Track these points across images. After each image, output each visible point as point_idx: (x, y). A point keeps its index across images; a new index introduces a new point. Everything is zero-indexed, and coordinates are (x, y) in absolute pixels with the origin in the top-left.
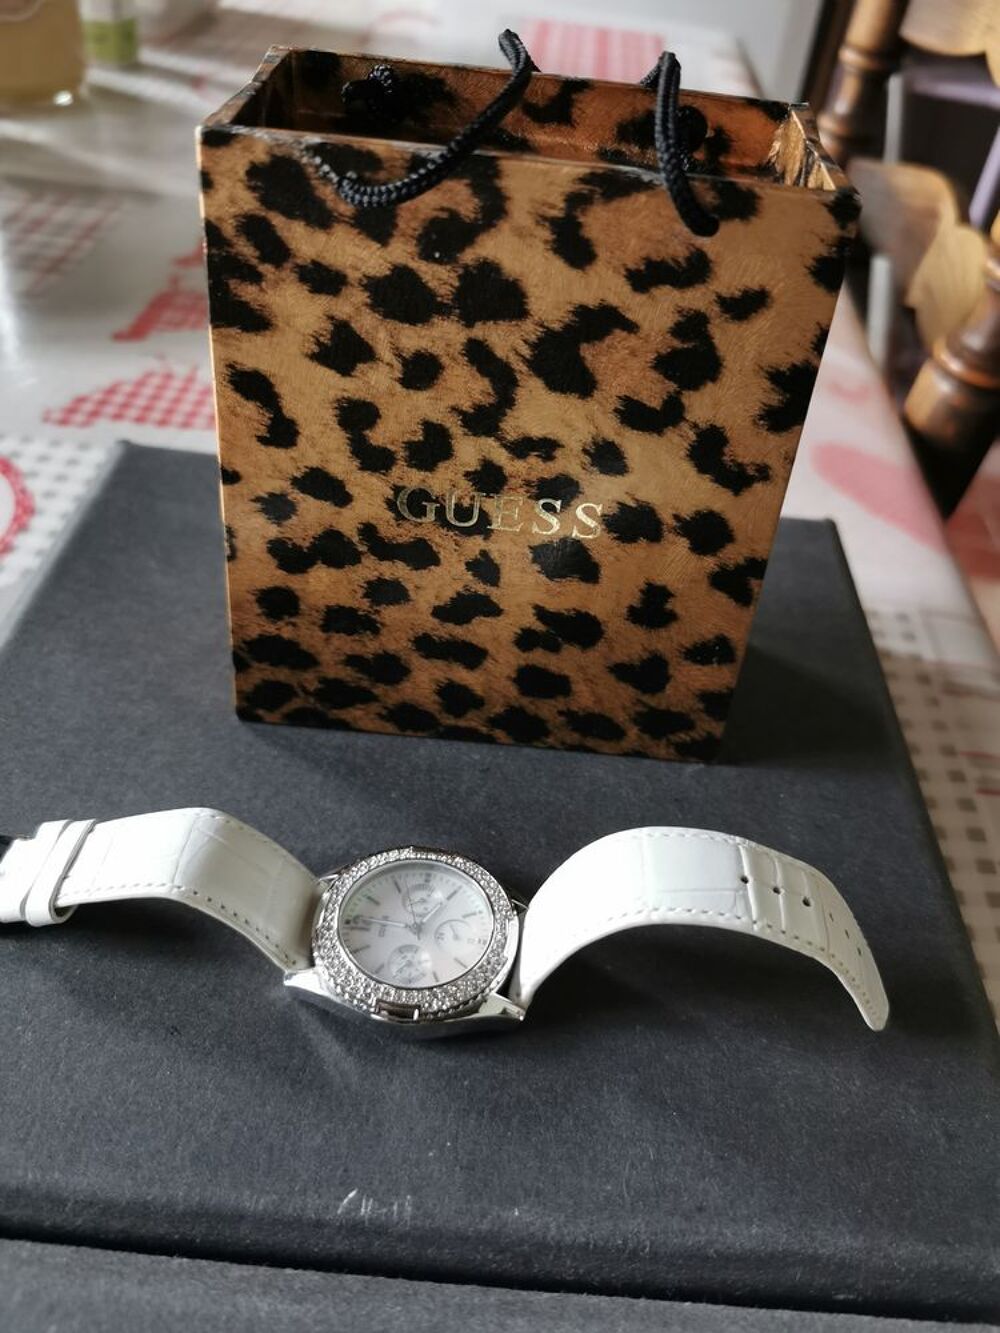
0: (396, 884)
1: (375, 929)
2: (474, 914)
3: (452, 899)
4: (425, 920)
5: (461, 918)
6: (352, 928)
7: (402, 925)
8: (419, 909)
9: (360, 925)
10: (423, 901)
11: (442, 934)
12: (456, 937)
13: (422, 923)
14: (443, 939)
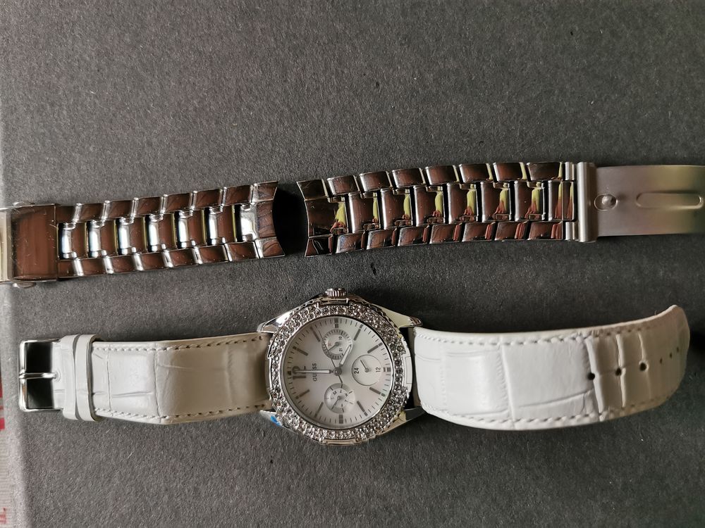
0: (316, 336)
1: (310, 377)
2: (376, 347)
3: (358, 339)
4: (343, 362)
5: (367, 354)
6: (294, 378)
7: (328, 372)
8: (336, 352)
9: (299, 374)
10: (338, 344)
11: (357, 370)
12: (367, 370)
14: (358, 373)
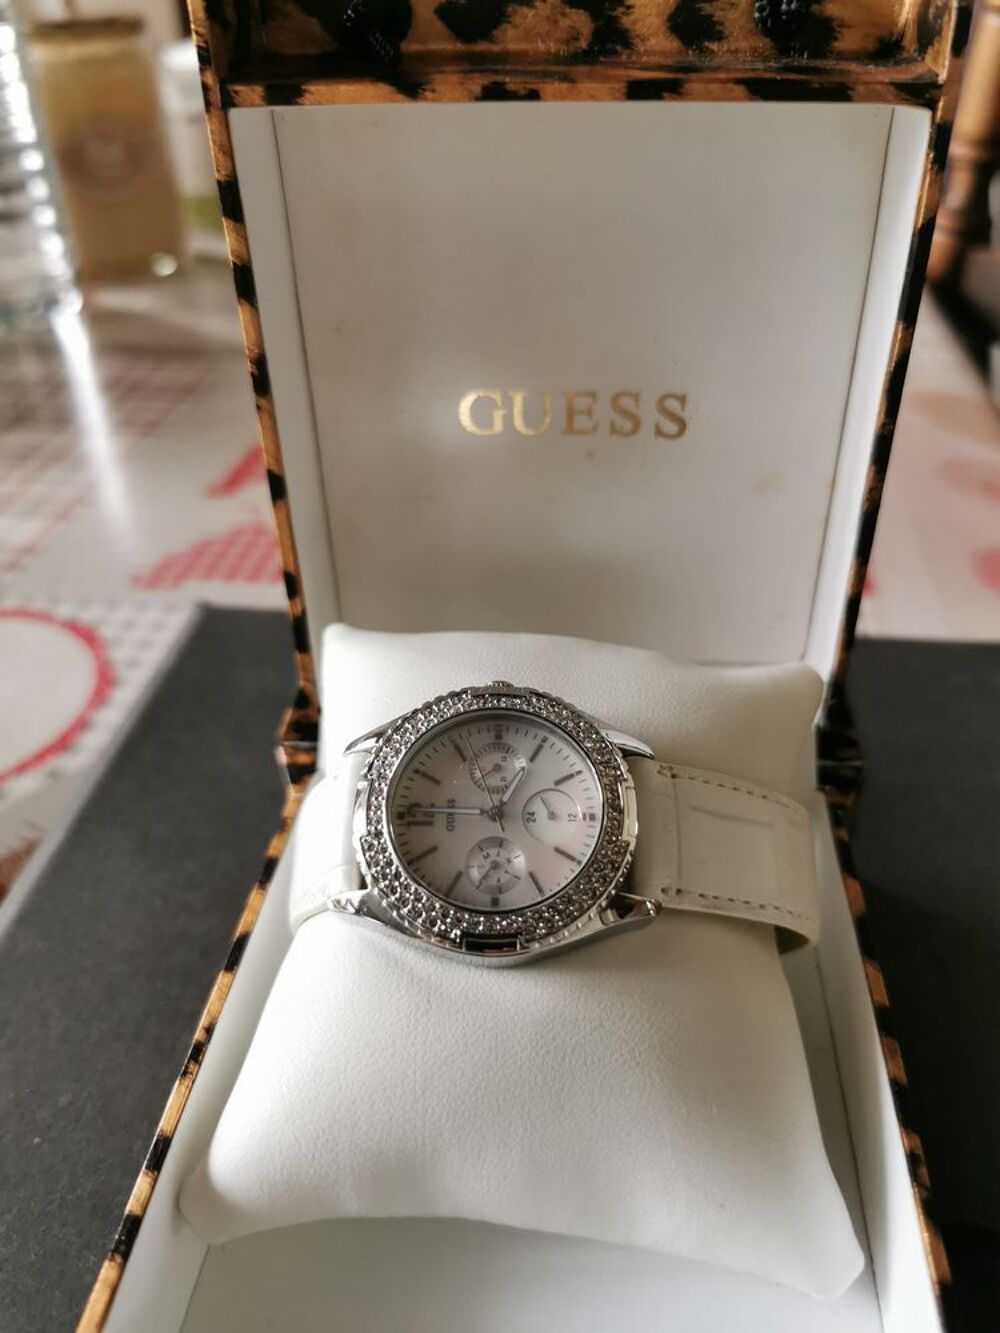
0: (457, 748)
1: (440, 822)
2: (571, 776)
3: (538, 758)
4: (505, 798)
5: (553, 787)
6: (409, 824)
8: (495, 781)
9: (420, 818)
10: (498, 768)
11: (533, 814)
12: (552, 816)
13: (503, 804)
14: (534, 821)
